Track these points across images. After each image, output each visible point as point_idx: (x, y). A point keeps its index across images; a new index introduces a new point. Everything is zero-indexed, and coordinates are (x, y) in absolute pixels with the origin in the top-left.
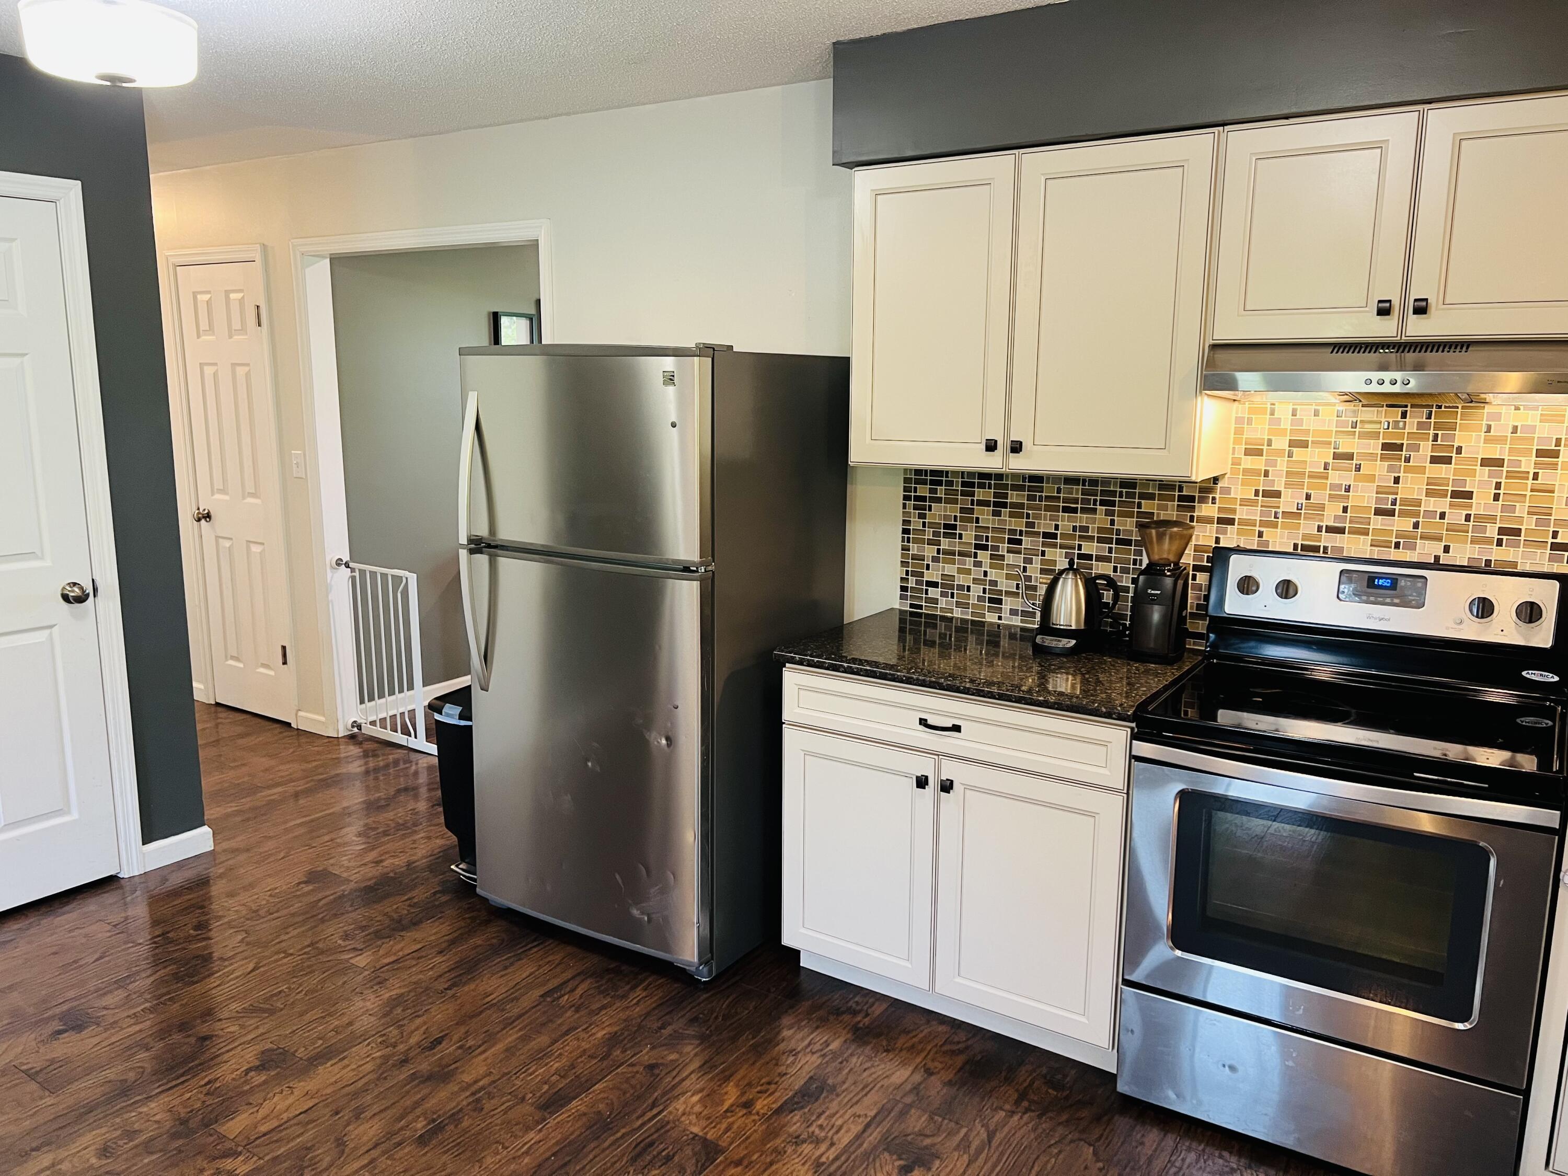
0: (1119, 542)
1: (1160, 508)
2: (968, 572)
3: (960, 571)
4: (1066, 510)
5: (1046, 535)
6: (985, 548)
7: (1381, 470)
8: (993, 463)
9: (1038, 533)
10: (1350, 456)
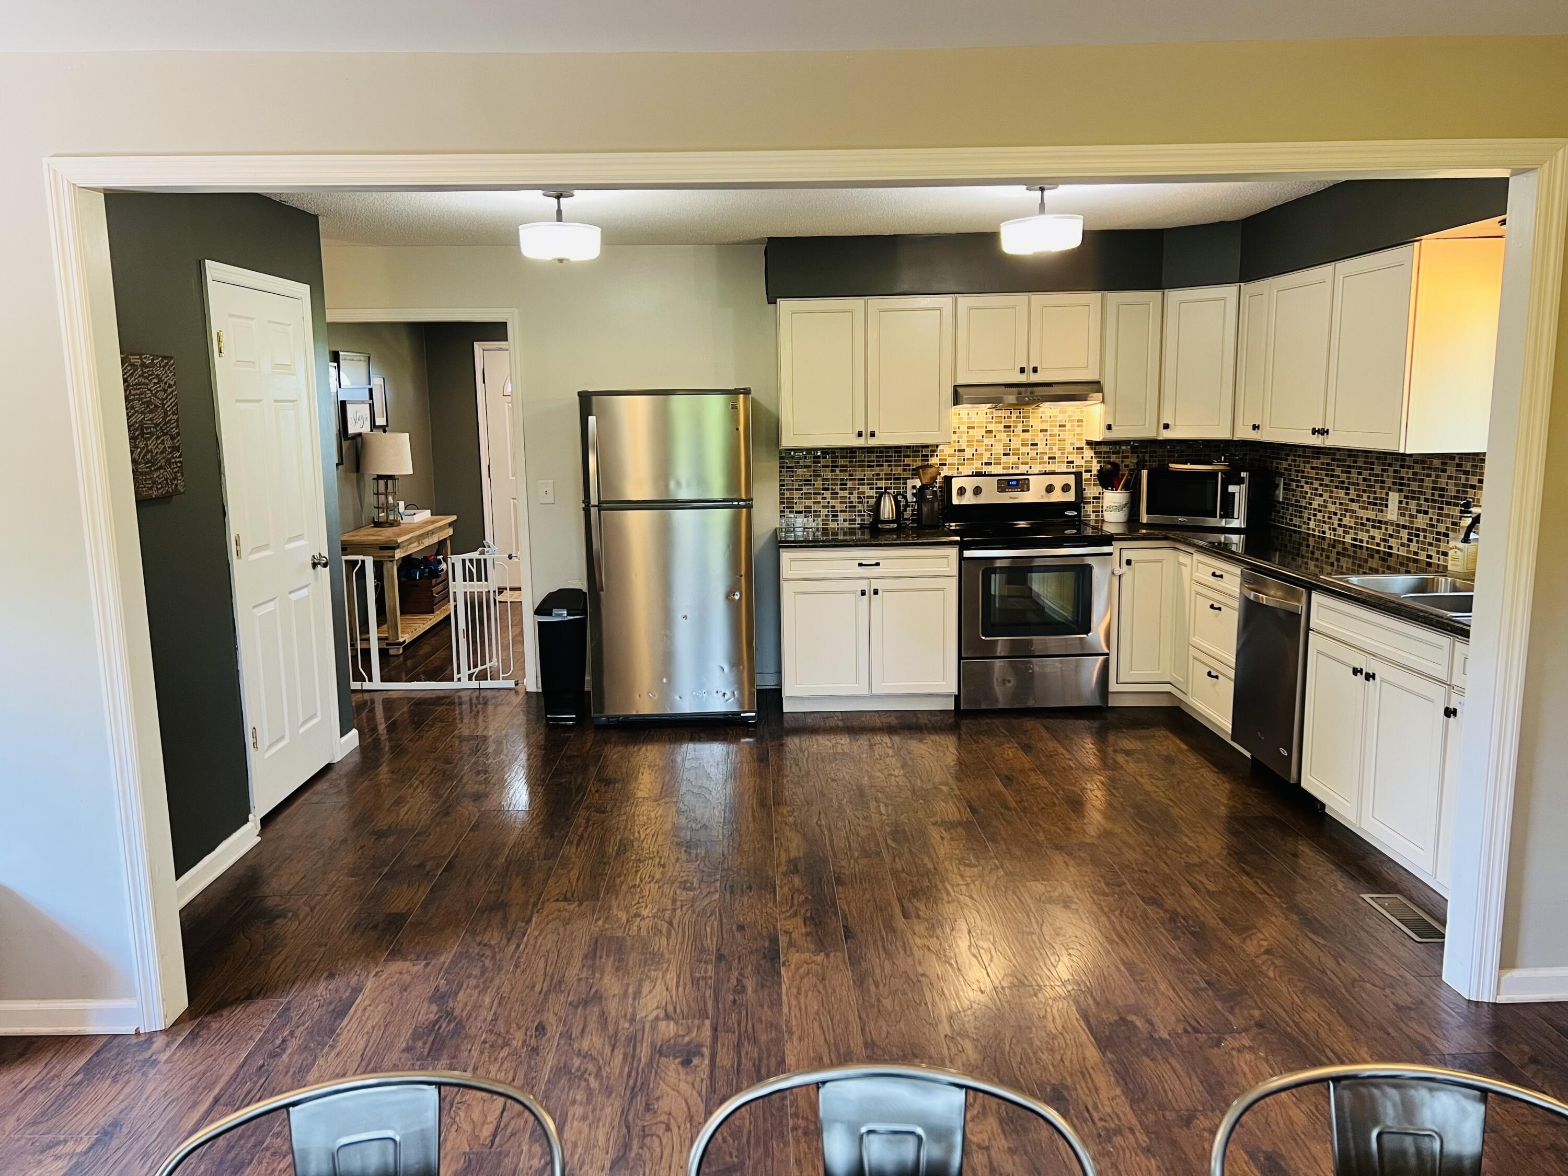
0: (895, 479)
1: (913, 461)
2: (819, 503)
3: (814, 503)
4: (868, 466)
5: (859, 480)
6: (828, 489)
7: (1003, 436)
8: (861, 442)
9: (855, 480)
10: (991, 432)
